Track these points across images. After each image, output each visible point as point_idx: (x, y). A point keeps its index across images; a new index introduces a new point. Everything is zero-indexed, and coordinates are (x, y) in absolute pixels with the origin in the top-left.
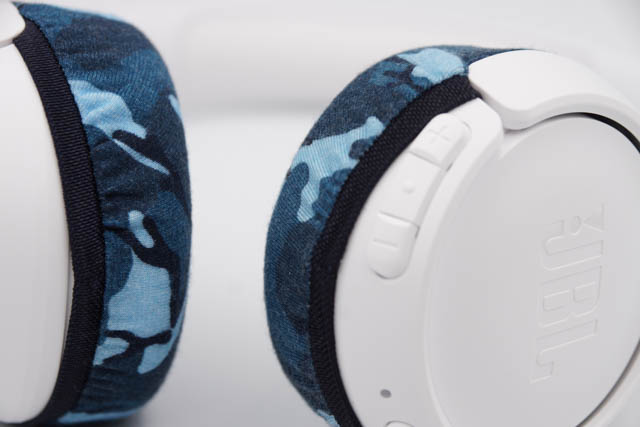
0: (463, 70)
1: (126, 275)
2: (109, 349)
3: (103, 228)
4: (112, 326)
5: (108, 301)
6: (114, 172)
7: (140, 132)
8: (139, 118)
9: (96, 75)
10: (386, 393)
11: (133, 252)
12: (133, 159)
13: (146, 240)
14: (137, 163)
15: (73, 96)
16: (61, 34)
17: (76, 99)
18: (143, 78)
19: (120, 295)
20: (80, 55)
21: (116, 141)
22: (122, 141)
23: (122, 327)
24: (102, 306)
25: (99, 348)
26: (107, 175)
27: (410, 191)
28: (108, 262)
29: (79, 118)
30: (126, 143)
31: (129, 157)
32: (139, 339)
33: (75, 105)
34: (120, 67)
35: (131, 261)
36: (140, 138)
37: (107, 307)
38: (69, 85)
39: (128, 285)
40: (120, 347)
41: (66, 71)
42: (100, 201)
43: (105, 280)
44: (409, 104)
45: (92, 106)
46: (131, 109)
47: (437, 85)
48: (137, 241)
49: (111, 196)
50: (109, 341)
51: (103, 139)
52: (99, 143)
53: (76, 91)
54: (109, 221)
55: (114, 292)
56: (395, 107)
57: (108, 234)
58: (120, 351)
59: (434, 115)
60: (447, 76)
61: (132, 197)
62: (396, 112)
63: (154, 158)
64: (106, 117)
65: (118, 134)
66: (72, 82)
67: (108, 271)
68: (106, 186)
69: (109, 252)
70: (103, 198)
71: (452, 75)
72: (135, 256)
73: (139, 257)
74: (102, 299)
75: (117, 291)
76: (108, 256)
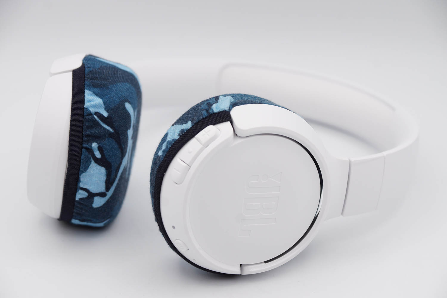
0: (228, 109)
1: (88, 167)
2: (80, 195)
3: (82, 147)
4: (81, 185)
5: (81, 175)
6: (90, 127)
7: (105, 114)
8: (106, 109)
9: (96, 89)
10: (174, 227)
11: (92, 159)
12: (99, 124)
13: (98, 155)
14: (100, 125)
15: (84, 96)
16: (91, 71)
17: (85, 97)
18: (116, 94)
19: (85, 174)
20: (93, 81)
21: (95, 116)
22: (97, 116)
23: (85, 187)
24: (78, 177)
25: (77, 193)
26: (88, 127)
27: (190, 153)
28: (82, 161)
29: (84, 104)
30: (98, 117)
31: (98, 123)
32: (91, 193)
33: (84, 99)
34: (108, 88)
35: (91, 162)
36: (104, 117)
37: (80, 177)
38: (84, 92)
39: (88, 171)
40: (85, 195)
41: (86, 86)
42: (83, 137)
43: (80, 167)
44: (203, 119)
45: (89, 101)
46: (105, 105)
47: (216, 113)
48: (94, 154)
49: (87, 136)
50: (80, 191)
51: (90, 114)
52: (87, 115)
53: (86, 94)
54: (85, 145)
55: (83, 172)
56: (197, 119)
57: (84, 150)
58: (85, 196)
59: (209, 125)
60: (221, 110)
61: (96, 138)
62: (197, 121)
63: (108, 125)
64: (93, 106)
65: (97, 114)
66: (86, 91)
67: (81, 164)
68: (86, 131)
69: (83, 157)
70: (84, 136)
71: (222, 110)
72: (92, 160)
73: (94, 161)
74: (78, 174)
75: (84, 172)
76: (82, 158)
